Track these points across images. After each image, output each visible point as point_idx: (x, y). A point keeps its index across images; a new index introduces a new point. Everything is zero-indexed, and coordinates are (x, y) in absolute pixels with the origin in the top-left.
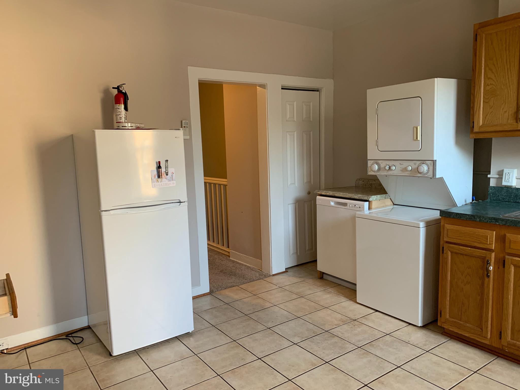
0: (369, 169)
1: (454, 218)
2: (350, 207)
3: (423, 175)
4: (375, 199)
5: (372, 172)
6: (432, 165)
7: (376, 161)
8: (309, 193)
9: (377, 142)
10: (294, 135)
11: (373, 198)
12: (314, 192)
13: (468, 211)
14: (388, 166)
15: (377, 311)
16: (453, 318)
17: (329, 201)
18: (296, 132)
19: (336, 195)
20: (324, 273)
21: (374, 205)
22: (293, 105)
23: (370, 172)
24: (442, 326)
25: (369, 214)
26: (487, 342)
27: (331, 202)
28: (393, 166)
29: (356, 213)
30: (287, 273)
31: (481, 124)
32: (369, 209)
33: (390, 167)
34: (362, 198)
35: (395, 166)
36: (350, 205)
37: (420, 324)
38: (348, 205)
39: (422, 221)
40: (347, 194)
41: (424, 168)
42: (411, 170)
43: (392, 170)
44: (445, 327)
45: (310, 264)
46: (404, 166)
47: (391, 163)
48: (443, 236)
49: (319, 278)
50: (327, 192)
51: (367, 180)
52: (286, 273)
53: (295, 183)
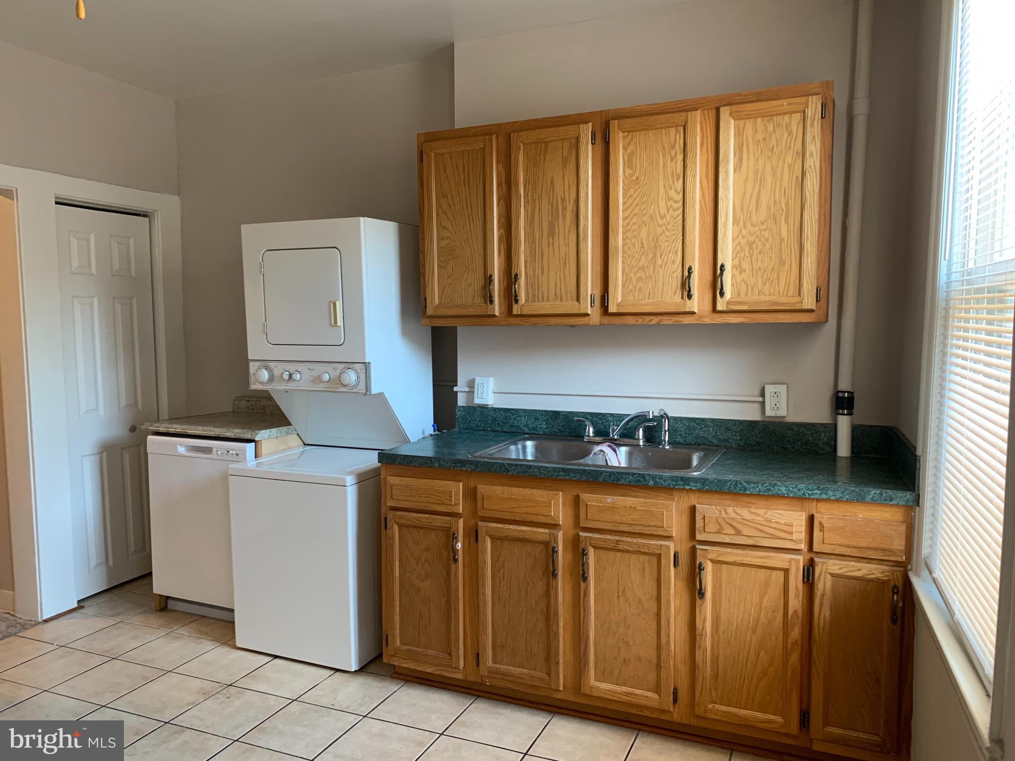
0: (252, 379)
1: (400, 464)
2: (217, 454)
3: (350, 389)
4: (267, 437)
5: (258, 384)
6: (364, 371)
7: (265, 363)
8: (133, 429)
9: (265, 327)
10: (91, 305)
11: (262, 435)
12: (142, 427)
13: (427, 450)
14: (287, 373)
15: (276, 657)
16: (406, 645)
17: (175, 445)
18: (97, 297)
19: (190, 432)
20: (168, 598)
21: (265, 447)
22: (88, 241)
23: (254, 384)
24: (391, 663)
25: (257, 467)
26: (459, 676)
27: (179, 446)
28: (297, 373)
29: (228, 468)
30: (82, 611)
31: (437, 302)
32: (256, 457)
33: (290, 375)
34: (242, 436)
35: (299, 373)
36: (217, 451)
37: (354, 667)
38: (214, 450)
39: (350, 473)
40: (212, 428)
41: (351, 377)
42: (329, 381)
43: (294, 380)
44: (395, 663)
45: (136, 584)
46: (315, 374)
47: (292, 367)
48: (386, 498)
49: (158, 611)
50: (169, 426)
51: (255, 399)
52: (78, 611)
53: (97, 410)
